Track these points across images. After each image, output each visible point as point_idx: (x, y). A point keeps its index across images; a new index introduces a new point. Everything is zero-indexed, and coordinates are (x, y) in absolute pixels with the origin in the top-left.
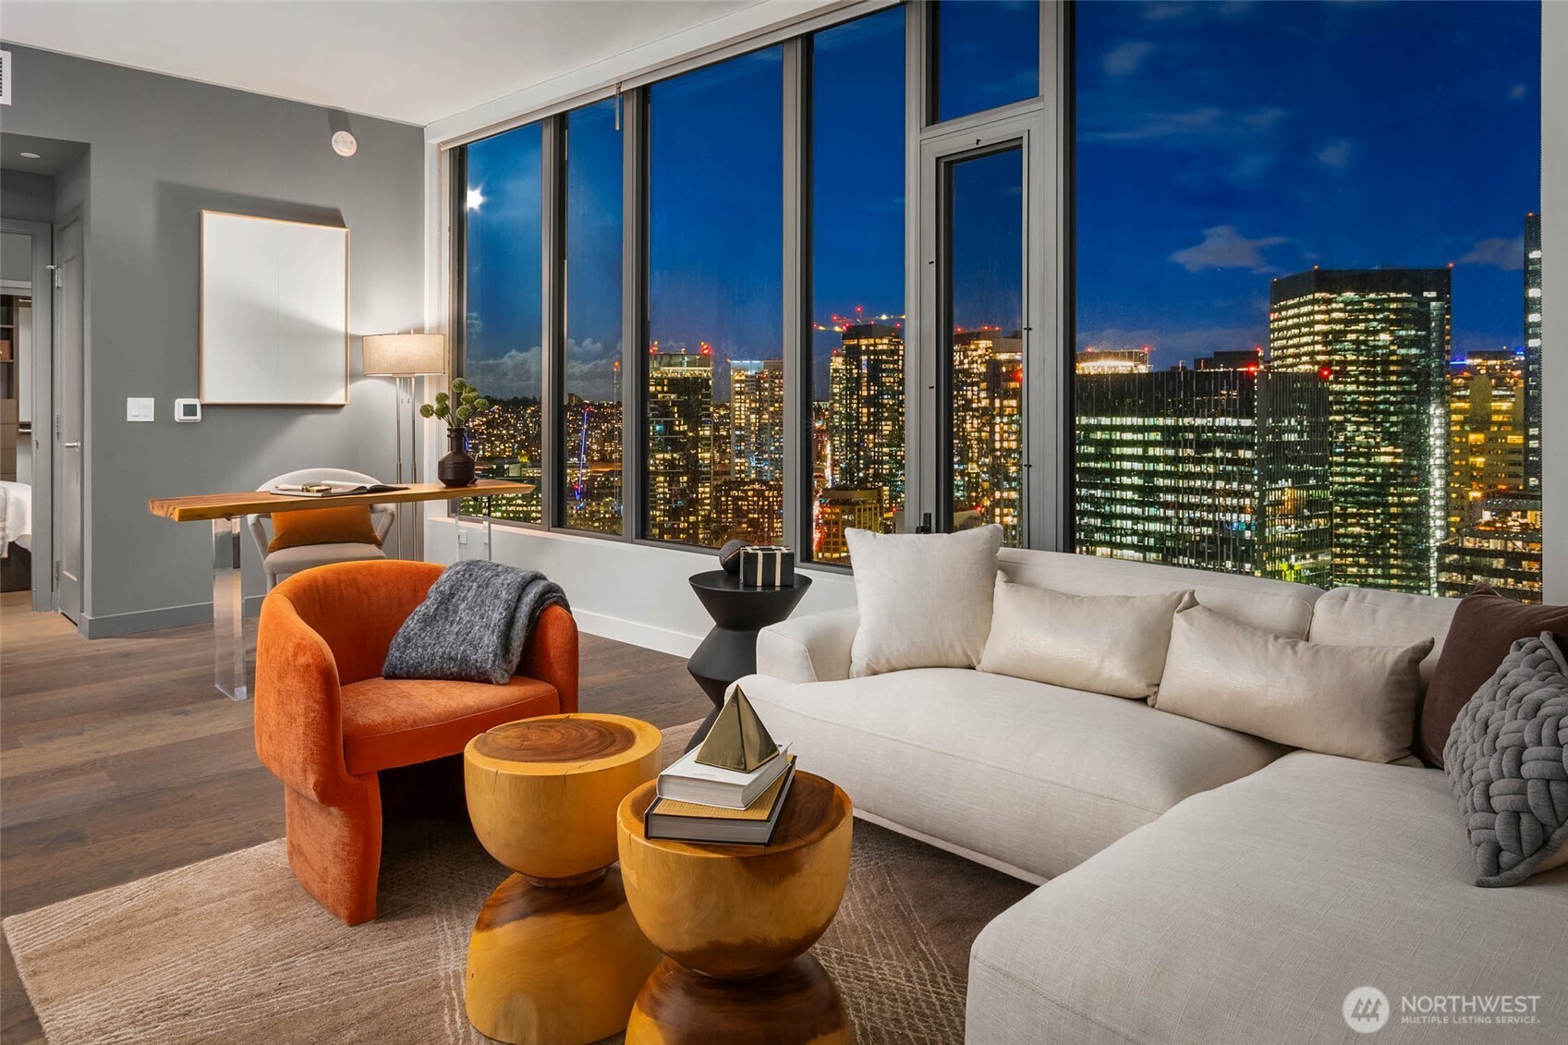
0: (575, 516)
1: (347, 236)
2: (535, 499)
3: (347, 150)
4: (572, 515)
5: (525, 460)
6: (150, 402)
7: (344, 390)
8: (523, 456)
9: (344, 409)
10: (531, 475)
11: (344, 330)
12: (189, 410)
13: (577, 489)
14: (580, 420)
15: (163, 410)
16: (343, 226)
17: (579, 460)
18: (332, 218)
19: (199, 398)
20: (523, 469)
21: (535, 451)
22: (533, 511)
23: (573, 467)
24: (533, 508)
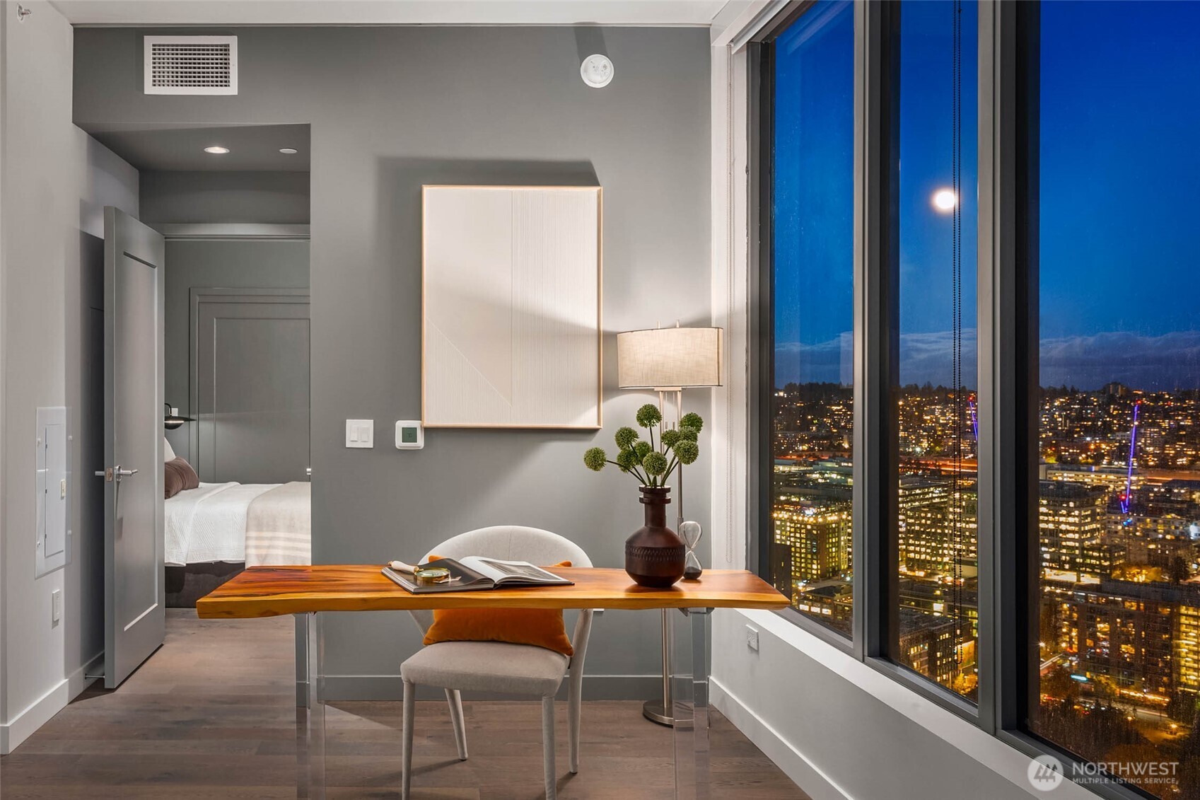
0: (1121, 533)
1: (599, 197)
2: (1064, 508)
3: (599, 79)
4: (1116, 532)
5: (1052, 460)
6: (369, 424)
7: (595, 409)
8: (1049, 455)
9: (598, 434)
10: (1060, 479)
11: (595, 326)
12: (409, 435)
13: (1124, 501)
14: (1128, 415)
15: (383, 435)
16: (596, 183)
17: (1127, 464)
18: (581, 175)
19: (421, 420)
20: (1049, 471)
21: (1065, 451)
22: (1062, 522)
23: (1118, 473)
24: (1062, 519)
